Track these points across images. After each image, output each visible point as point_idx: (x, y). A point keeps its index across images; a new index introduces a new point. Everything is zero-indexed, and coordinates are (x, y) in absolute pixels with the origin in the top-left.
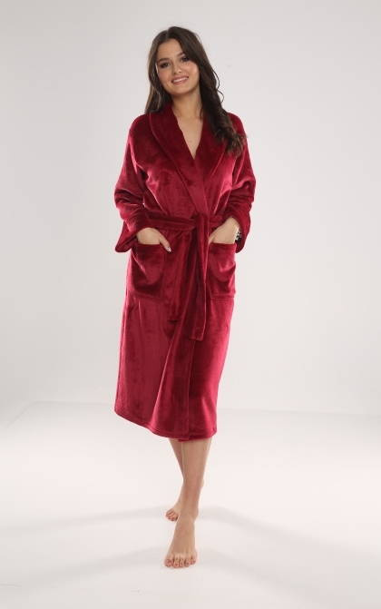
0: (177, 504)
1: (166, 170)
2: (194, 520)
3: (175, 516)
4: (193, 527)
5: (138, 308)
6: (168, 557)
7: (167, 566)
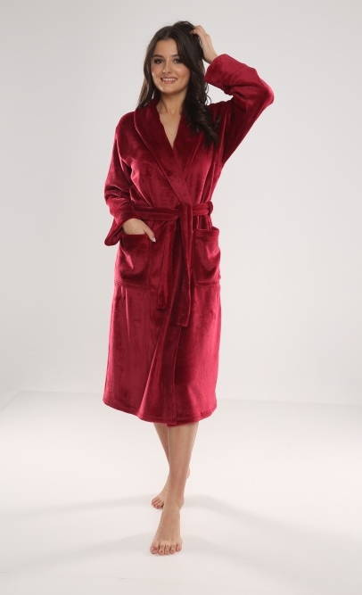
0: (163, 493)
2: (180, 508)
3: (160, 504)
4: (178, 516)
5: (125, 297)
6: (153, 544)
7: (153, 553)
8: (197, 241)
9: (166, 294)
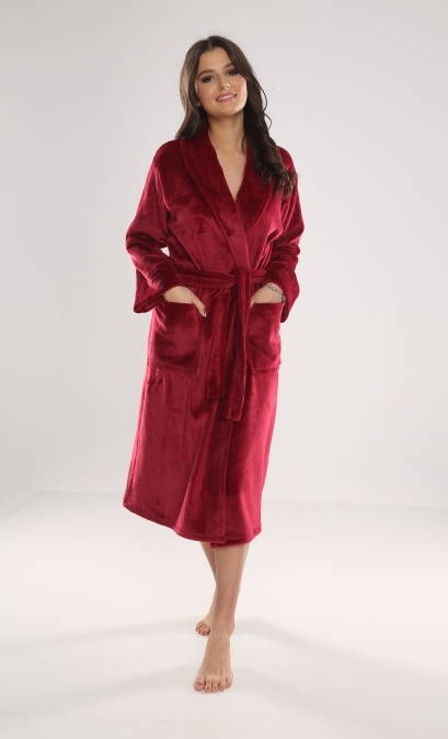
0: (209, 616)
1: (201, 216)
2: (230, 634)
5: (161, 381)
6: (198, 679)
7: (197, 690)
9: (219, 381)
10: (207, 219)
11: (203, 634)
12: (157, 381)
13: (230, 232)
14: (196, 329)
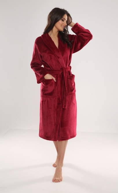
2: (62, 167)
3: (55, 166)
4: (61, 169)
5: (45, 101)
6: (53, 179)
7: (53, 182)
8: (68, 80)
9: (60, 98)
10: (52, 55)
11: (55, 167)
12: (44, 101)
13: (59, 58)
14: (54, 86)
